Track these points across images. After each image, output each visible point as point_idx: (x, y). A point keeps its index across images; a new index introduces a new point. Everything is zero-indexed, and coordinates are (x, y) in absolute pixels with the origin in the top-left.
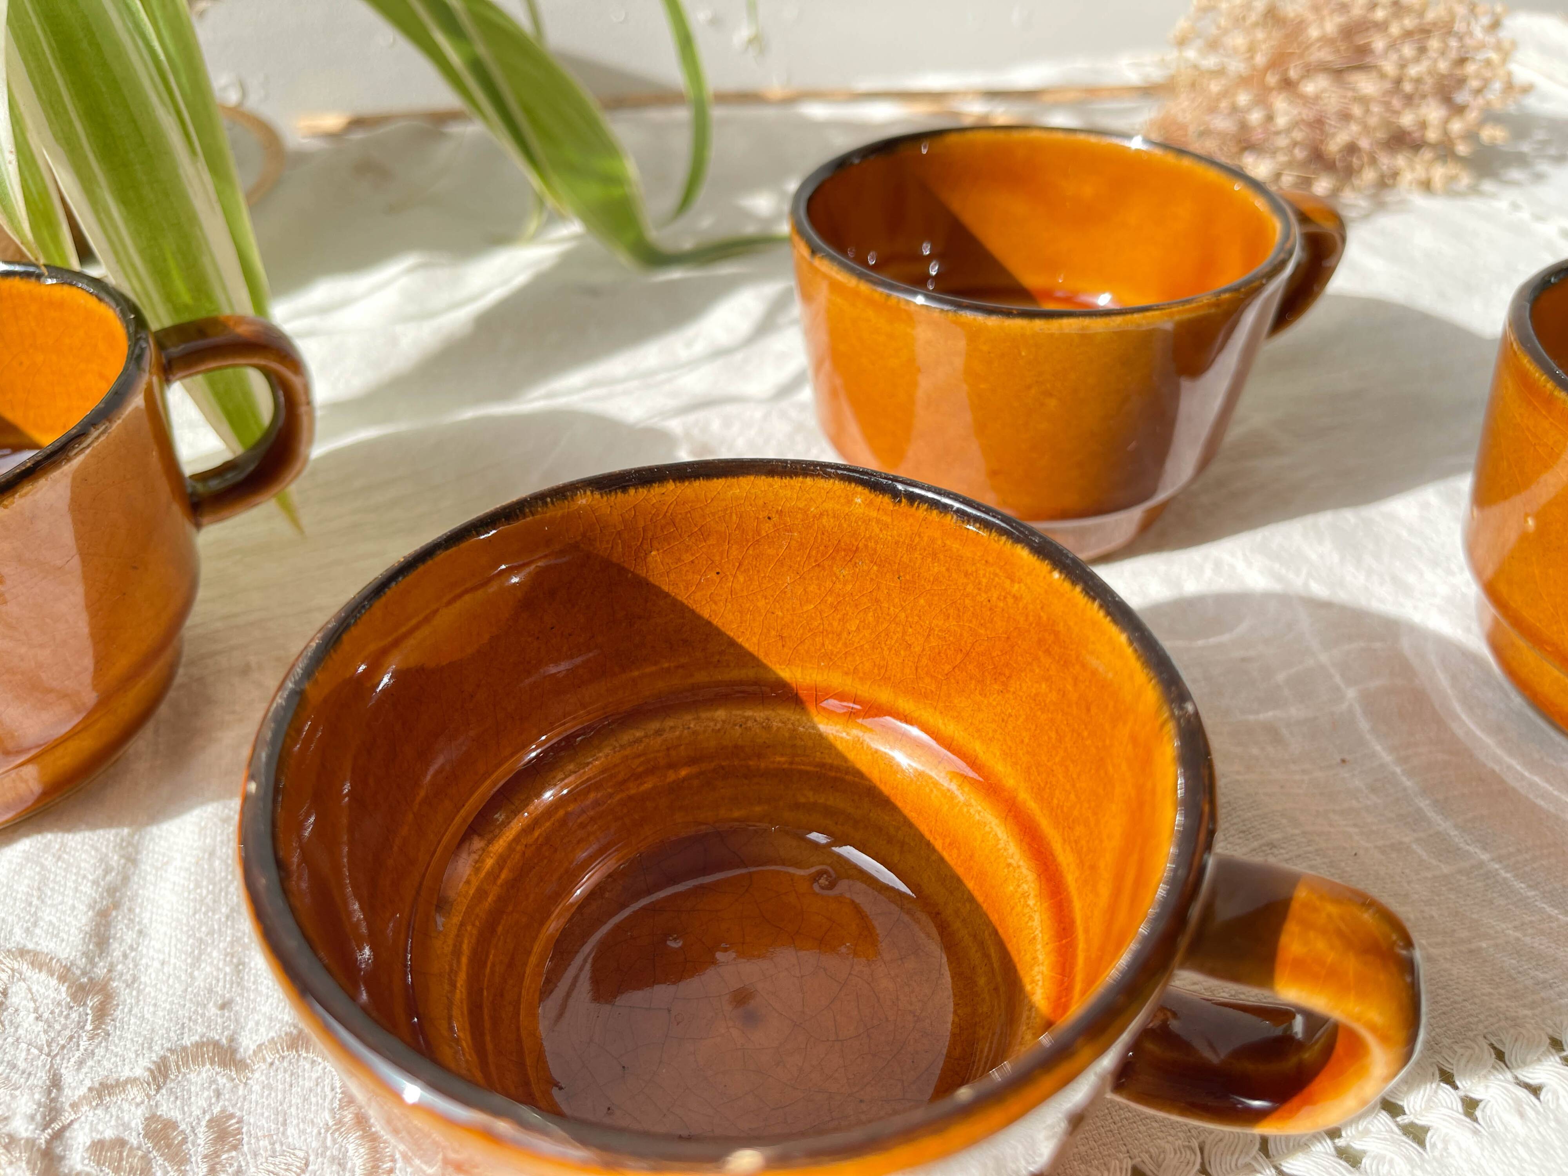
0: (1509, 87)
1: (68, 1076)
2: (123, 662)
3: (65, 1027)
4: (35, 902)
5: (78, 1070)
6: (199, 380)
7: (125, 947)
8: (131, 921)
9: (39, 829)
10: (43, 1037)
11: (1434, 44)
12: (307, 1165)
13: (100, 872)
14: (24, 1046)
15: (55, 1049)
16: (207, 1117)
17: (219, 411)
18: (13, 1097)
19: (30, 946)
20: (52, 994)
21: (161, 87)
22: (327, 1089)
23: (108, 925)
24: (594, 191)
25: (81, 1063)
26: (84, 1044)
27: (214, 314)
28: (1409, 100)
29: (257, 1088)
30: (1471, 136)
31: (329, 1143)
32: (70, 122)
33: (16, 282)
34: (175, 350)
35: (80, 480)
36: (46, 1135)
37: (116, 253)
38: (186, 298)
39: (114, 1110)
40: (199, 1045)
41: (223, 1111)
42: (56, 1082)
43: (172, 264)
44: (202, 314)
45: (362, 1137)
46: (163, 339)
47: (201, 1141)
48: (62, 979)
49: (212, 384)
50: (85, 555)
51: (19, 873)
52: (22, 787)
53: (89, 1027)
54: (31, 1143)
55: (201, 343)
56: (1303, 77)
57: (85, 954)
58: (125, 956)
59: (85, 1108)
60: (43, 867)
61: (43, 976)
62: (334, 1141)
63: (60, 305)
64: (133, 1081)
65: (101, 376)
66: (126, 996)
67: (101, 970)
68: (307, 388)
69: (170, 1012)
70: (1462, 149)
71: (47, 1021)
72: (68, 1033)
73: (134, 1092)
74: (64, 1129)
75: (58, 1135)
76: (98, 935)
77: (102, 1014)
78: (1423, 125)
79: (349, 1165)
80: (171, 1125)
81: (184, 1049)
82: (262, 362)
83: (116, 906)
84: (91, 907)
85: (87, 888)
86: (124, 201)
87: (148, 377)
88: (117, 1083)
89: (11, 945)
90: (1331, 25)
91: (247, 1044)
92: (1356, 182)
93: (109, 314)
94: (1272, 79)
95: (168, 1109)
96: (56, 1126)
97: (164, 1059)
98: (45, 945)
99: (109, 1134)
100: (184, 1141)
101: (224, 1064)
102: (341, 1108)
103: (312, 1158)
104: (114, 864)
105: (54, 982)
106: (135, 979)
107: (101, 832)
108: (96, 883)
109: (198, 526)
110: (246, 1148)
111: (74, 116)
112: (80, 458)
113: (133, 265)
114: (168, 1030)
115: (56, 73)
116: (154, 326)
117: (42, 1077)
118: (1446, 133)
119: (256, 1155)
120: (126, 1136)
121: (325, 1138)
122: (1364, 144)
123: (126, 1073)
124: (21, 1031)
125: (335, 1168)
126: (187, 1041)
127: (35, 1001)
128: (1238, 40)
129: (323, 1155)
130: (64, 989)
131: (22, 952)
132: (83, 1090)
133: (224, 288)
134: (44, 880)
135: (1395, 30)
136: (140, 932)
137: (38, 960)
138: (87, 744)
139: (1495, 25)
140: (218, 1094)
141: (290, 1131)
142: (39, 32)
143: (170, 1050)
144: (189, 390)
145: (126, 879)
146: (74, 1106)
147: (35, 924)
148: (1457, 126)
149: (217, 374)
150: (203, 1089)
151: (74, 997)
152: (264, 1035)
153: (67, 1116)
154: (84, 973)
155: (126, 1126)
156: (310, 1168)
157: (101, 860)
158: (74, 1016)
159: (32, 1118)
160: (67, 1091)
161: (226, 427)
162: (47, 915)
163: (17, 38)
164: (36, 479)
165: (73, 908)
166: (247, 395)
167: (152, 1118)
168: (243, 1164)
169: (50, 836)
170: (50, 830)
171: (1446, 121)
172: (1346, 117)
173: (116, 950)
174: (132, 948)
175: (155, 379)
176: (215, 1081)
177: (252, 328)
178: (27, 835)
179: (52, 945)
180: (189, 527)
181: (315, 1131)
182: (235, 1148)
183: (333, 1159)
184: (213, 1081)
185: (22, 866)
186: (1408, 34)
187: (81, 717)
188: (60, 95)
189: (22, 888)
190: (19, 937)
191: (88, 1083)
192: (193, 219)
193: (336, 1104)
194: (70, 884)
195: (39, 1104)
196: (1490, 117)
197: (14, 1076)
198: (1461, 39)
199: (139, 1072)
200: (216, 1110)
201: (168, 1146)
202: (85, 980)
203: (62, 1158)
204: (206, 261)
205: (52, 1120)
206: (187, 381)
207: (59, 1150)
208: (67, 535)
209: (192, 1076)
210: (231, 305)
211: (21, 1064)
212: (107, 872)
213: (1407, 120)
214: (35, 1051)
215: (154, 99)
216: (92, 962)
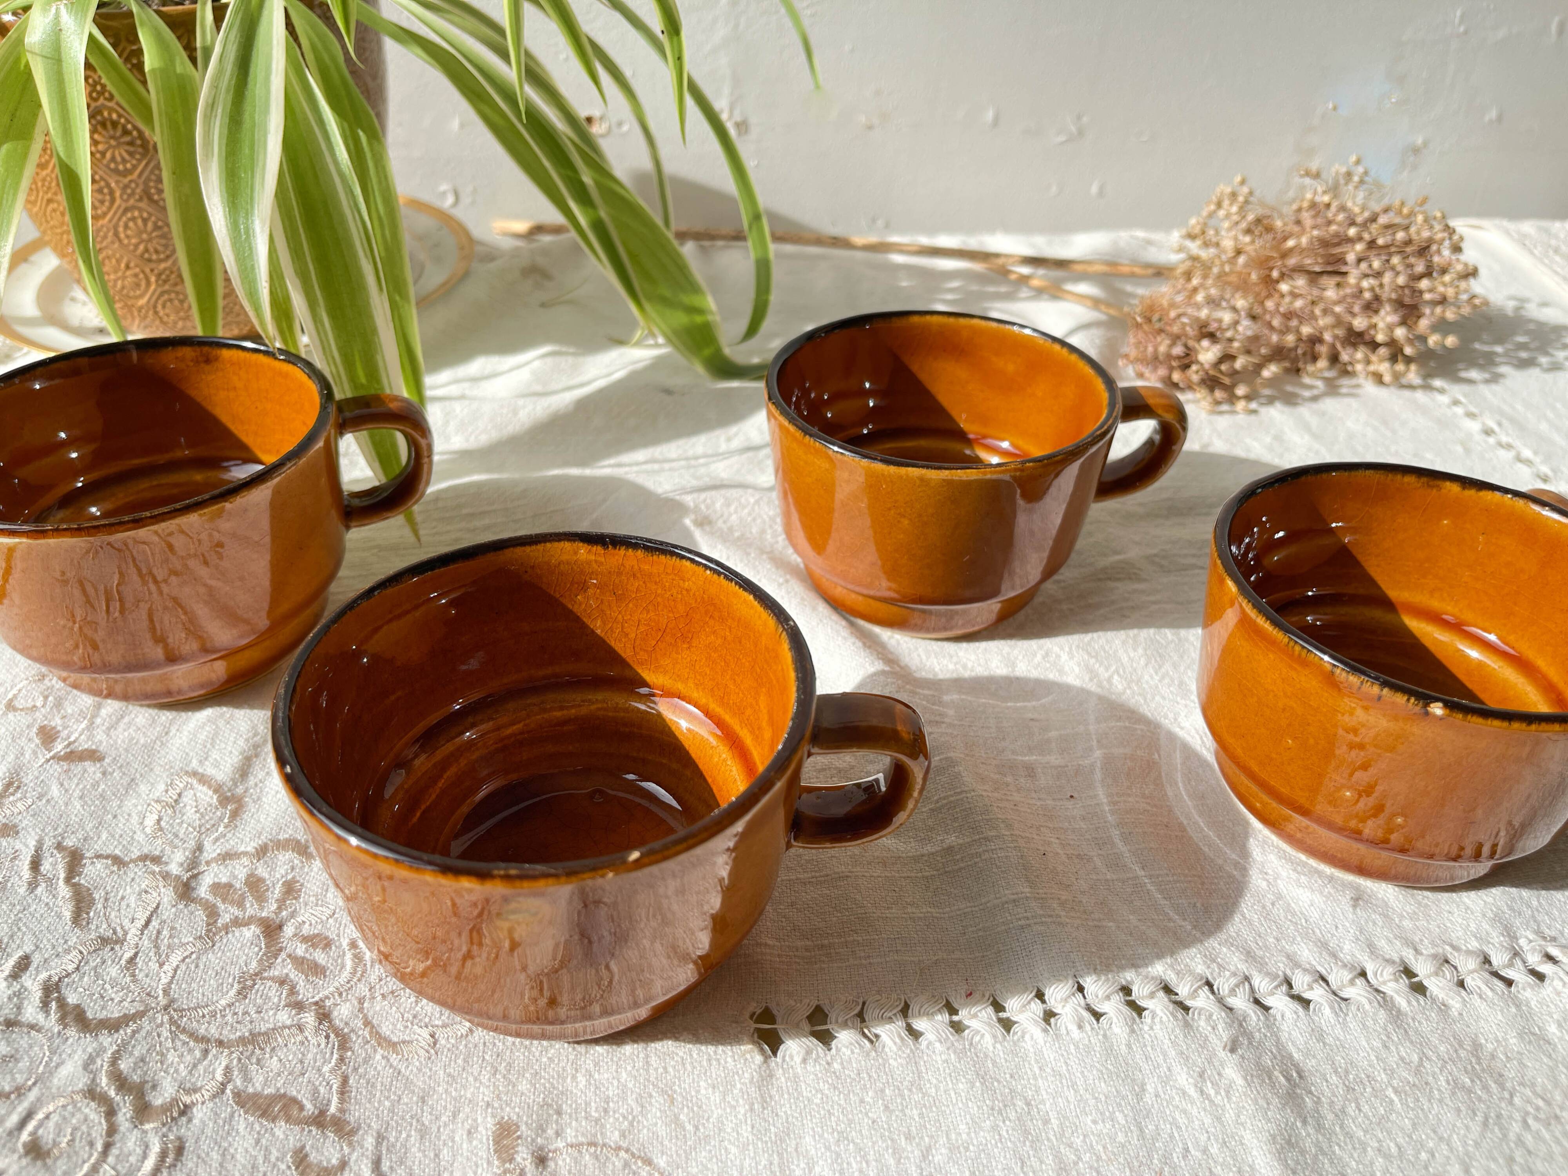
1: (207, 845)
2: (285, 607)
3: (211, 819)
4: (209, 746)
5: (214, 843)
6: (364, 434)
7: (257, 780)
8: (264, 766)
9: (220, 704)
10: (198, 822)
13: (250, 734)
14: (185, 825)
15: (203, 830)
16: (283, 880)
17: (373, 453)
18: (173, 852)
19: (200, 770)
20: (208, 799)
21: (366, 245)
23: (249, 766)
24: (681, 319)
25: (217, 840)
26: (221, 829)
27: (379, 392)
29: (315, 869)
32: (306, 263)
33: (261, 358)
34: (348, 414)
35: (276, 492)
36: (188, 875)
37: (324, 348)
38: (363, 380)
39: (230, 868)
40: (287, 840)
41: (294, 877)
42: (200, 848)
43: (357, 358)
44: (373, 392)
46: (341, 406)
47: (277, 892)
48: (216, 791)
49: (372, 437)
50: (274, 537)
51: (203, 728)
52: (214, 676)
53: (226, 821)
54: (178, 877)
55: (366, 411)
56: (1282, 277)
57: (232, 779)
58: (256, 785)
59: (214, 865)
60: (217, 727)
61: (205, 789)
63: (286, 376)
64: (245, 854)
65: (304, 423)
66: (252, 807)
67: (240, 790)
68: (430, 447)
69: (275, 819)
71: (202, 814)
72: (212, 822)
73: (245, 860)
74: (199, 874)
75: (195, 876)
76: (242, 770)
77: (235, 814)
80: (261, 880)
81: (279, 841)
82: (401, 428)
83: (257, 756)
84: (241, 753)
85: (241, 742)
86: (333, 316)
87: (330, 429)
88: (236, 854)
89: (189, 769)
93: (313, 388)
95: (262, 871)
96: (195, 871)
97: (266, 845)
98: (210, 771)
99: (224, 880)
100: (267, 890)
101: (299, 854)
104: (260, 731)
105: (210, 793)
106: (259, 799)
107: (256, 711)
108: (247, 740)
109: (348, 528)
110: (301, 899)
111: (309, 259)
112: (278, 479)
113: (333, 358)
114: (272, 829)
115: (301, 230)
116: (338, 396)
117: (192, 844)
119: (306, 904)
120: (234, 882)
123: (242, 849)
124: (185, 817)
126: (281, 837)
127: (196, 801)
130: (215, 797)
131: (195, 774)
132: (214, 855)
133: (388, 376)
134: (216, 734)
136: (268, 773)
137: (203, 779)
138: (255, 656)
140: (293, 869)
142: (294, 203)
143: (271, 840)
144: (356, 439)
146: (208, 863)
147: (206, 759)
149: (376, 431)
150: (284, 864)
151: (220, 803)
153: (203, 868)
154: (230, 790)
155: (235, 877)
157: (253, 728)
158: (219, 813)
159: (182, 865)
160: (205, 854)
161: (377, 465)
162: (215, 755)
163: (279, 207)
164: (252, 488)
165: (231, 752)
166: (394, 445)
167: (251, 875)
168: (298, 908)
169: (225, 709)
170: (225, 705)
173: (252, 781)
174: (261, 781)
175: (333, 431)
176: (292, 861)
177: (400, 404)
178: (211, 706)
179: (214, 772)
180: (342, 528)
182: (295, 898)
184: (290, 861)
185: (204, 724)
187: (253, 637)
188: (302, 245)
189: (202, 736)
190: (195, 764)
191: (218, 851)
192: (374, 331)
194: (232, 739)
195: (187, 858)
197: (176, 841)
199: (250, 849)
200: (289, 877)
201: (257, 891)
202: (229, 794)
203: (194, 889)
204: (379, 358)
205: (193, 868)
206: (357, 434)
207: (193, 884)
208: (265, 523)
209: (280, 857)
210: (391, 388)
211: (181, 835)
212: (255, 735)
214: (191, 829)
215: (361, 253)
216: (235, 785)
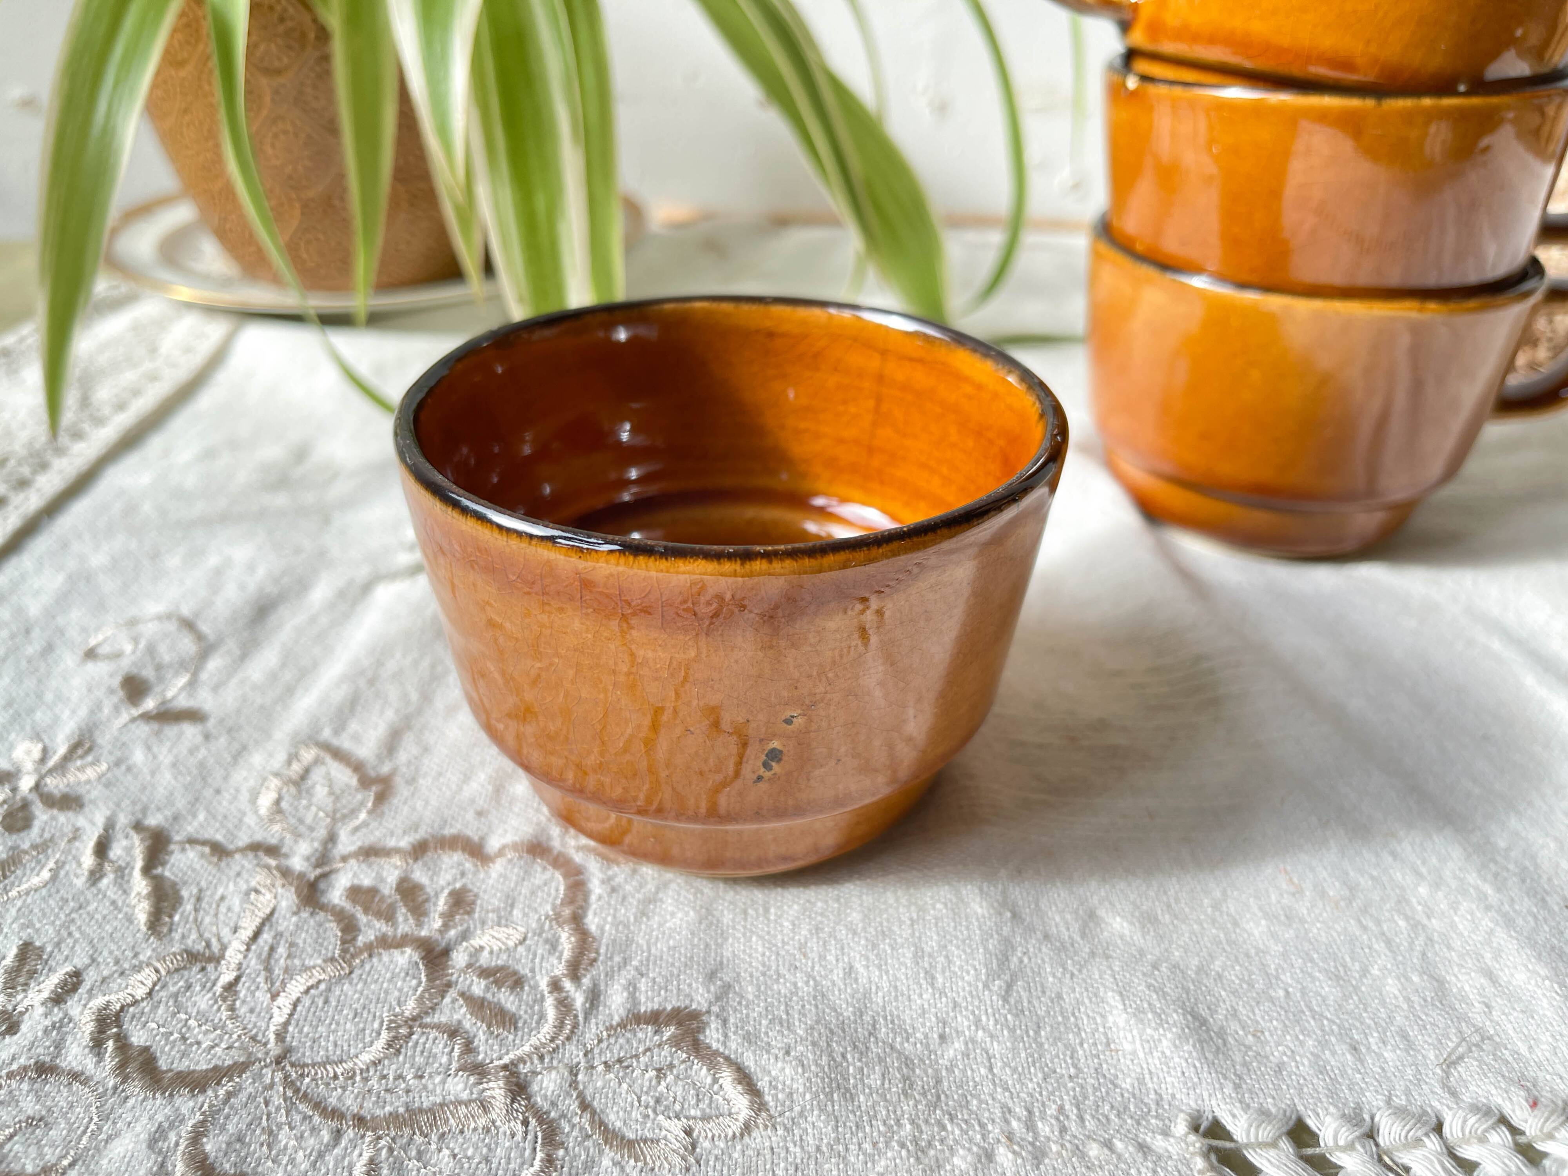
1: (344, 835)
3: (349, 803)
5: (353, 834)
10: (331, 806)
12: (525, 939)
13: (402, 703)
14: (314, 809)
15: (338, 816)
16: (451, 887)
18: (296, 842)
19: (335, 743)
20: (345, 779)
22: (553, 892)
23: (400, 741)
25: (356, 829)
26: (362, 816)
29: (494, 875)
31: (547, 927)
36: (318, 871)
39: (375, 868)
40: (455, 837)
41: (465, 886)
42: (332, 838)
45: (575, 930)
47: (441, 903)
48: (355, 770)
51: (338, 687)
53: (369, 806)
54: (301, 876)
57: (376, 755)
58: (409, 762)
59: (352, 861)
60: (358, 687)
61: (341, 766)
62: (551, 927)
64: (397, 851)
66: (402, 790)
67: (387, 769)
69: (438, 809)
71: (336, 796)
72: (351, 807)
73: (397, 860)
74: (331, 872)
75: (325, 876)
76: (391, 744)
77: (381, 798)
79: (560, 948)
80: (419, 887)
81: (444, 837)
83: (409, 727)
84: (389, 725)
85: (390, 713)
88: (383, 849)
89: (320, 740)
91: (493, 844)
95: (419, 875)
96: (327, 869)
97: (425, 841)
98: (347, 745)
99: (367, 883)
100: (428, 900)
101: (472, 855)
102: (562, 904)
103: (530, 935)
104: (414, 699)
105: (348, 771)
106: (414, 780)
108: (397, 710)
110: (476, 915)
114: (433, 821)
117: (322, 833)
119: (484, 922)
120: (380, 887)
121: (544, 923)
123: (391, 843)
124: (314, 799)
125: (547, 947)
126: (447, 832)
127: (329, 780)
129: (540, 935)
130: (354, 777)
131: (327, 746)
132: (353, 849)
134: (356, 700)
137: (338, 754)
140: (463, 874)
141: (515, 912)
143: (432, 835)
145: (420, 711)
146: (344, 859)
147: (342, 729)
150: (451, 867)
151: (361, 784)
152: (509, 839)
153: (336, 864)
154: (373, 769)
155: (383, 880)
156: (528, 942)
157: (405, 695)
158: (359, 797)
159: (308, 859)
160: (340, 847)
162: (355, 725)
165: (377, 725)
167: (404, 880)
168: (472, 926)
173: (403, 758)
174: (416, 760)
176: (463, 865)
179: (354, 747)
181: (536, 917)
182: (468, 914)
183: (547, 941)
184: (460, 864)
190: (326, 734)
191: (359, 844)
193: (558, 902)
195: (315, 851)
197: (301, 828)
199: (403, 844)
200: (458, 885)
201: (413, 902)
202: (372, 774)
203: (323, 892)
205: (323, 864)
207: (323, 886)
209: (445, 859)
211: (308, 821)
212: (407, 704)
214: (321, 815)
216: (381, 761)
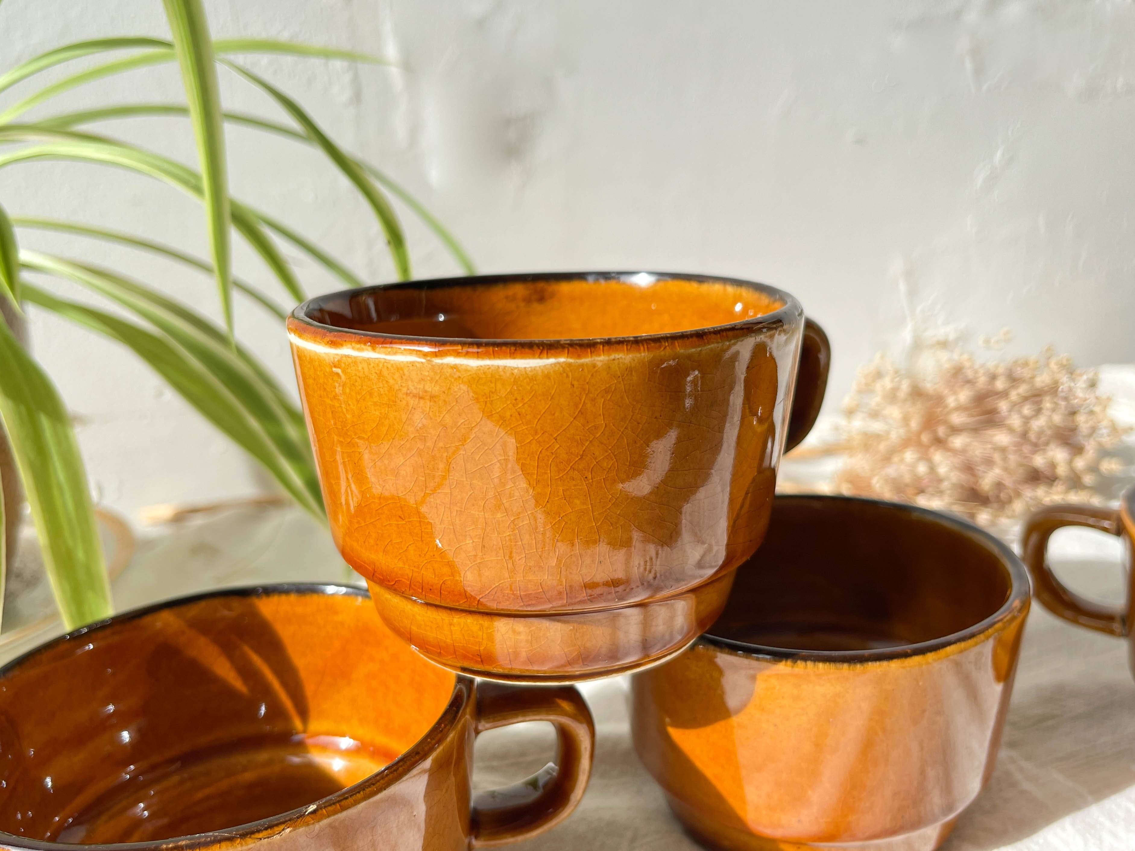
0: (1114, 429)
11: (1047, 404)
28: (1037, 447)
30: (1093, 469)
56: (949, 436)
70: (1088, 479)
78: (1053, 465)
90: (964, 396)
92: (1008, 511)
94: (925, 438)
118: (1072, 470)
122: (1008, 482)
128: (894, 412)
135: (1014, 395)
139: (1093, 384)
148: (1080, 463)
171: (1070, 462)
172: (989, 462)
186: (1025, 399)
196: (1105, 453)
198: (1066, 399)
213: (1039, 461)
